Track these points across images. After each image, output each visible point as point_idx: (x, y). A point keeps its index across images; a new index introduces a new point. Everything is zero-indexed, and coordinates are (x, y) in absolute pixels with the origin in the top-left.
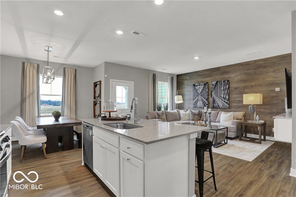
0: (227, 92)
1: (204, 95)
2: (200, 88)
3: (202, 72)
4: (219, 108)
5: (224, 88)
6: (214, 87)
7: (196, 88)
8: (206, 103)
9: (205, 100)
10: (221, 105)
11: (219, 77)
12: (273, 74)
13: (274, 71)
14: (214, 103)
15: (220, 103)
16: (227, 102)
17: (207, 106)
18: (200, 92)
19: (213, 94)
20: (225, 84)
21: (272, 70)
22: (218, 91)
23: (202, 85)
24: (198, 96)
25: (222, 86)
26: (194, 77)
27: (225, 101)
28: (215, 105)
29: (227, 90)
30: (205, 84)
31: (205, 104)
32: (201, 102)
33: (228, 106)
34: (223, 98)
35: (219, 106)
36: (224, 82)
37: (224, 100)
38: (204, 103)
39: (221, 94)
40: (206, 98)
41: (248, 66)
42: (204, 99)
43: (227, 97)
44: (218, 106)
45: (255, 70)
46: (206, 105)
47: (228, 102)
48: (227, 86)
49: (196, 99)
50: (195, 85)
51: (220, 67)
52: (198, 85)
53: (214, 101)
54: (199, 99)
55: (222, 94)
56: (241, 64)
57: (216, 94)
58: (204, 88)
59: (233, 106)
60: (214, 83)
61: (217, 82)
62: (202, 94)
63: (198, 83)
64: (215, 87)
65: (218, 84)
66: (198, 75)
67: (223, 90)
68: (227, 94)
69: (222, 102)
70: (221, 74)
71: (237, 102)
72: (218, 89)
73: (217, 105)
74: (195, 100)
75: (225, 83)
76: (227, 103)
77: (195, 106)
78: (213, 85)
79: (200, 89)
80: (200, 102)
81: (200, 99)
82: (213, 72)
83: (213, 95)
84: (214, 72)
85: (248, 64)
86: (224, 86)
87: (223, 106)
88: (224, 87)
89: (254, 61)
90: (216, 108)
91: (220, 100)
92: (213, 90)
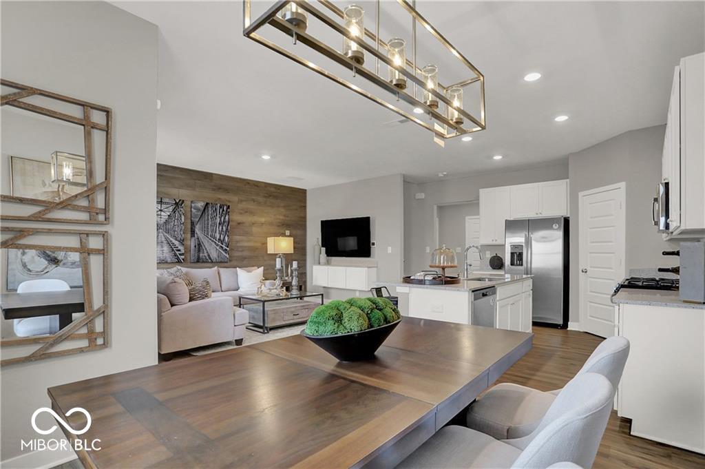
0: (227, 229)
1: (175, 231)
2: (161, 210)
4: (210, 261)
5: (221, 220)
6: (200, 213)
8: (179, 250)
9: (177, 243)
10: (214, 255)
11: (211, 196)
12: (283, 210)
13: (284, 207)
14: (199, 251)
15: (212, 250)
16: (226, 248)
17: (183, 257)
18: (163, 220)
19: (197, 230)
20: (222, 213)
21: (282, 205)
22: (208, 224)
23: (166, 203)
25: (218, 216)
27: (223, 246)
28: (201, 255)
29: (226, 224)
30: (177, 204)
31: (177, 252)
32: (166, 249)
33: (228, 256)
34: (219, 240)
35: (210, 258)
36: (220, 207)
37: (220, 244)
38: (173, 250)
39: (215, 232)
40: (178, 239)
41: (256, 188)
42: (174, 241)
43: (226, 238)
44: (207, 257)
46: (180, 255)
47: (228, 249)
51: (212, 174)
53: (199, 246)
56: (248, 182)
57: (205, 230)
58: (174, 211)
59: (234, 256)
60: (201, 205)
61: (207, 204)
62: (169, 227)
64: (203, 213)
65: (210, 209)
67: (220, 224)
68: (226, 233)
69: (217, 249)
70: (214, 190)
71: (240, 249)
72: (208, 220)
73: (206, 254)
75: (223, 210)
76: (226, 250)
78: (198, 209)
79: (162, 213)
80: (162, 247)
81: (163, 239)
82: (195, 179)
83: (198, 233)
84: (198, 180)
85: (257, 186)
86: (222, 216)
87: (218, 256)
88: (220, 218)
89: (265, 183)
90: (203, 262)
91: (213, 244)
92: (197, 220)
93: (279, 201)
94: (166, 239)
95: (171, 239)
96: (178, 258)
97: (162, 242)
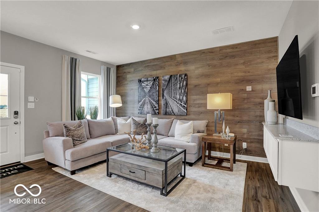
0: (185, 91)
1: (153, 96)
2: (147, 85)
3: (151, 62)
4: (173, 114)
5: (180, 85)
6: (166, 83)
7: (143, 84)
8: (155, 107)
9: (154, 103)
10: (176, 110)
11: (173, 70)
12: (242, 67)
13: (244, 63)
14: (166, 107)
15: (175, 107)
16: (184, 105)
17: (158, 111)
18: (148, 90)
19: (165, 94)
20: (181, 80)
21: (242, 61)
22: (172, 89)
23: (150, 80)
24: (144, 96)
25: (178, 83)
26: (140, 69)
27: (182, 104)
28: (167, 110)
29: (184, 88)
30: (154, 80)
31: (154, 108)
32: (149, 106)
33: (185, 111)
34: (179, 99)
35: (173, 112)
36: (180, 76)
37: (180, 102)
38: (152, 107)
40: (155, 100)
41: (211, 54)
42: (153, 102)
43: (184, 98)
44: (171, 112)
45: (221, 61)
46: (156, 110)
47: (186, 106)
48: (185, 83)
49: (143, 101)
50: (140, 81)
51: (175, 56)
52: (145, 81)
53: (166, 104)
54: (146, 102)
55: (178, 94)
56: (203, 51)
57: (168, 93)
58: (153, 84)
59: (192, 111)
60: (167, 77)
61: (171, 76)
62: (151, 94)
63: (145, 78)
64: (168, 83)
65: (173, 79)
66: (145, 67)
67: (179, 88)
68: (184, 95)
69: (178, 106)
70: (176, 65)
71: (197, 106)
72: (172, 86)
73: (171, 110)
74: (141, 103)
75: (182, 78)
76: (184, 107)
77: (141, 112)
78: (165, 81)
79: (148, 87)
80: (147, 105)
81: (148, 101)
82: (165, 62)
83: (166, 96)
84: (167, 62)
85: (212, 52)
86: (181, 82)
87: (179, 111)
88: (180, 84)
89: (220, 47)
90: (169, 115)
91: (175, 102)
92: (165, 87)
93: (235, 59)
94: (150, 101)
95: (152, 101)
96: (155, 112)
97: (147, 103)
